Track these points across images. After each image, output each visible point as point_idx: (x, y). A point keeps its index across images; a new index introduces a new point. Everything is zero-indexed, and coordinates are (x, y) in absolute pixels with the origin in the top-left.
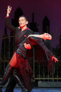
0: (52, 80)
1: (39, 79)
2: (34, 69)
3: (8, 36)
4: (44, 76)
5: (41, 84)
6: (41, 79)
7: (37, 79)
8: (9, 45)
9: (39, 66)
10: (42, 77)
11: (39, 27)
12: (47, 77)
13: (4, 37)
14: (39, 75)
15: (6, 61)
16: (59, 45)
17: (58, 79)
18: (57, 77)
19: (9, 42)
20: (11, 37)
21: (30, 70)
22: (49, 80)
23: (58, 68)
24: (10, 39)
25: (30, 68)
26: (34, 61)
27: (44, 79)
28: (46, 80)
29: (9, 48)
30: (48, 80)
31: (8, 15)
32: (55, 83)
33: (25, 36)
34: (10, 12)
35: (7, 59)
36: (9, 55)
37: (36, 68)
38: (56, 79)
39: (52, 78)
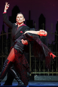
0: (48, 74)
1: (36, 73)
2: (30, 63)
3: (5, 33)
4: (40, 70)
5: (37, 78)
6: (37, 73)
7: (33, 73)
8: (7, 41)
9: (35, 61)
10: (38, 71)
11: (35, 24)
12: (43, 71)
13: (1, 33)
14: (35, 70)
15: (4, 56)
16: (54, 41)
17: (53, 73)
18: (53, 71)
19: (7, 39)
20: (8, 34)
21: (27, 64)
22: (45, 74)
23: (53, 63)
24: (7, 35)
25: (27, 62)
26: (30, 56)
27: (40, 73)
28: (42, 75)
29: (7, 44)
30: (43, 74)
31: (5, 11)
32: (50, 77)
33: (21, 32)
34: (7, 9)
35: (5, 54)
36: (7, 51)
37: (32, 62)
38: (51, 73)
39: (48, 72)
